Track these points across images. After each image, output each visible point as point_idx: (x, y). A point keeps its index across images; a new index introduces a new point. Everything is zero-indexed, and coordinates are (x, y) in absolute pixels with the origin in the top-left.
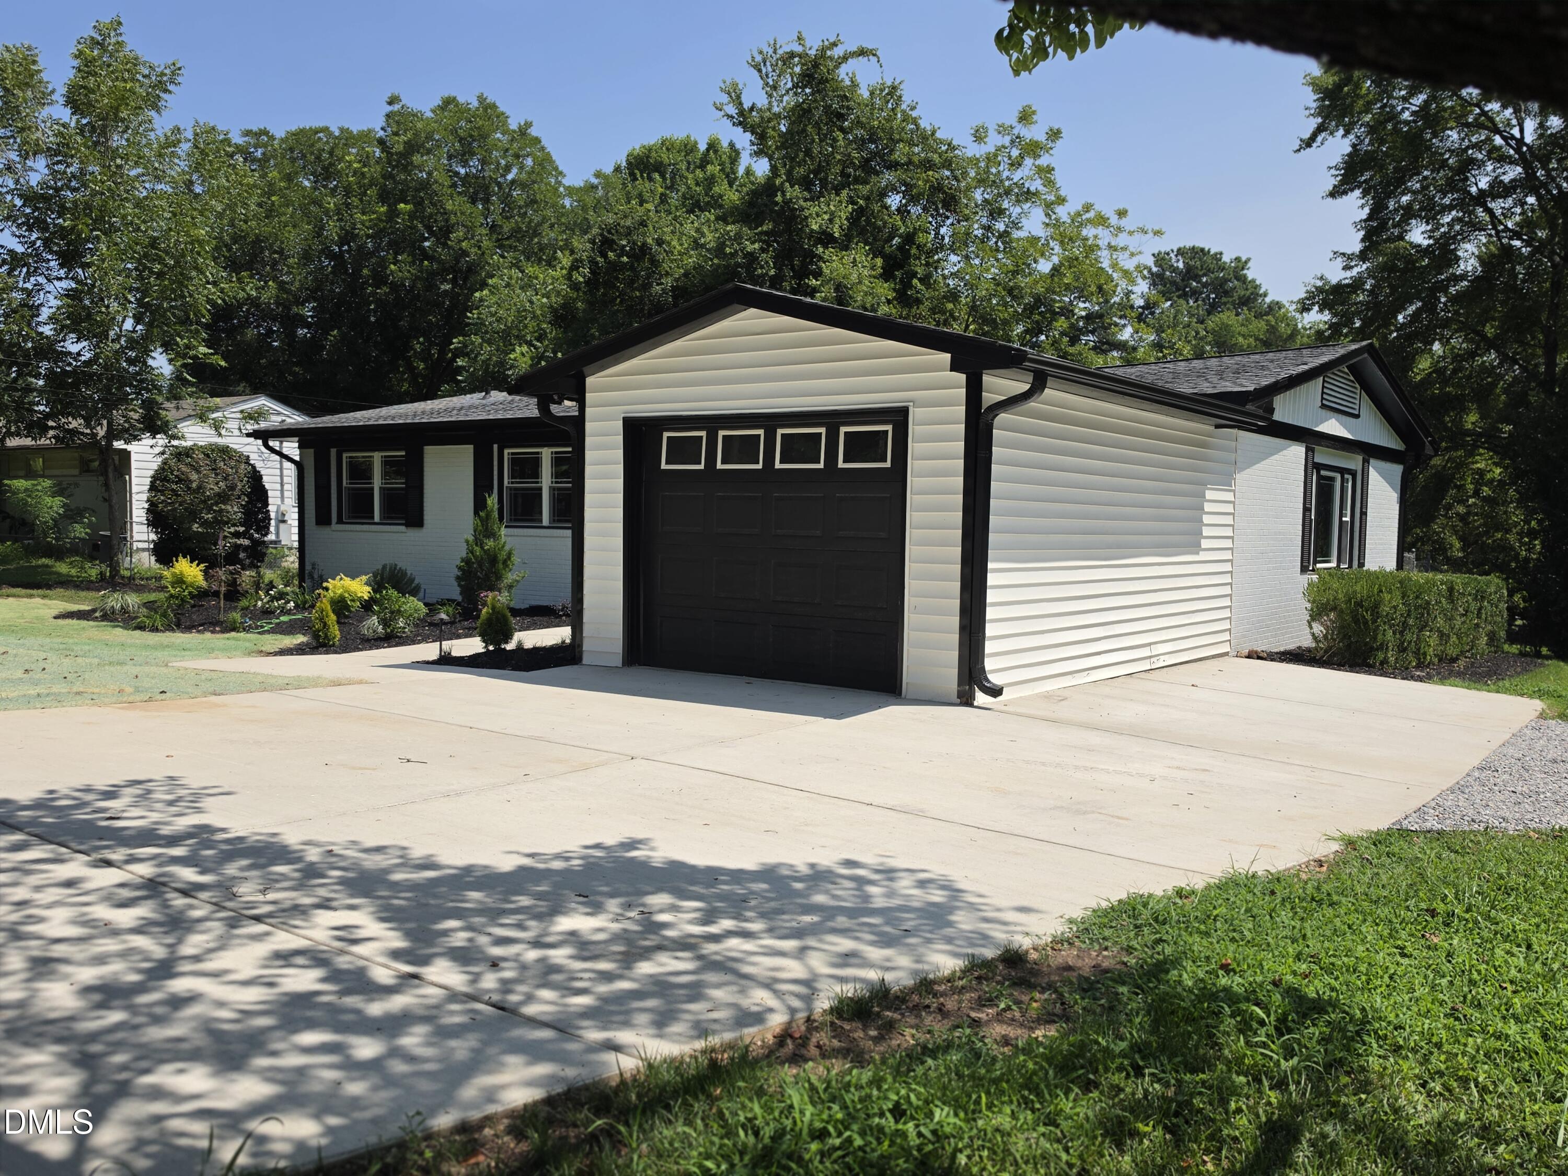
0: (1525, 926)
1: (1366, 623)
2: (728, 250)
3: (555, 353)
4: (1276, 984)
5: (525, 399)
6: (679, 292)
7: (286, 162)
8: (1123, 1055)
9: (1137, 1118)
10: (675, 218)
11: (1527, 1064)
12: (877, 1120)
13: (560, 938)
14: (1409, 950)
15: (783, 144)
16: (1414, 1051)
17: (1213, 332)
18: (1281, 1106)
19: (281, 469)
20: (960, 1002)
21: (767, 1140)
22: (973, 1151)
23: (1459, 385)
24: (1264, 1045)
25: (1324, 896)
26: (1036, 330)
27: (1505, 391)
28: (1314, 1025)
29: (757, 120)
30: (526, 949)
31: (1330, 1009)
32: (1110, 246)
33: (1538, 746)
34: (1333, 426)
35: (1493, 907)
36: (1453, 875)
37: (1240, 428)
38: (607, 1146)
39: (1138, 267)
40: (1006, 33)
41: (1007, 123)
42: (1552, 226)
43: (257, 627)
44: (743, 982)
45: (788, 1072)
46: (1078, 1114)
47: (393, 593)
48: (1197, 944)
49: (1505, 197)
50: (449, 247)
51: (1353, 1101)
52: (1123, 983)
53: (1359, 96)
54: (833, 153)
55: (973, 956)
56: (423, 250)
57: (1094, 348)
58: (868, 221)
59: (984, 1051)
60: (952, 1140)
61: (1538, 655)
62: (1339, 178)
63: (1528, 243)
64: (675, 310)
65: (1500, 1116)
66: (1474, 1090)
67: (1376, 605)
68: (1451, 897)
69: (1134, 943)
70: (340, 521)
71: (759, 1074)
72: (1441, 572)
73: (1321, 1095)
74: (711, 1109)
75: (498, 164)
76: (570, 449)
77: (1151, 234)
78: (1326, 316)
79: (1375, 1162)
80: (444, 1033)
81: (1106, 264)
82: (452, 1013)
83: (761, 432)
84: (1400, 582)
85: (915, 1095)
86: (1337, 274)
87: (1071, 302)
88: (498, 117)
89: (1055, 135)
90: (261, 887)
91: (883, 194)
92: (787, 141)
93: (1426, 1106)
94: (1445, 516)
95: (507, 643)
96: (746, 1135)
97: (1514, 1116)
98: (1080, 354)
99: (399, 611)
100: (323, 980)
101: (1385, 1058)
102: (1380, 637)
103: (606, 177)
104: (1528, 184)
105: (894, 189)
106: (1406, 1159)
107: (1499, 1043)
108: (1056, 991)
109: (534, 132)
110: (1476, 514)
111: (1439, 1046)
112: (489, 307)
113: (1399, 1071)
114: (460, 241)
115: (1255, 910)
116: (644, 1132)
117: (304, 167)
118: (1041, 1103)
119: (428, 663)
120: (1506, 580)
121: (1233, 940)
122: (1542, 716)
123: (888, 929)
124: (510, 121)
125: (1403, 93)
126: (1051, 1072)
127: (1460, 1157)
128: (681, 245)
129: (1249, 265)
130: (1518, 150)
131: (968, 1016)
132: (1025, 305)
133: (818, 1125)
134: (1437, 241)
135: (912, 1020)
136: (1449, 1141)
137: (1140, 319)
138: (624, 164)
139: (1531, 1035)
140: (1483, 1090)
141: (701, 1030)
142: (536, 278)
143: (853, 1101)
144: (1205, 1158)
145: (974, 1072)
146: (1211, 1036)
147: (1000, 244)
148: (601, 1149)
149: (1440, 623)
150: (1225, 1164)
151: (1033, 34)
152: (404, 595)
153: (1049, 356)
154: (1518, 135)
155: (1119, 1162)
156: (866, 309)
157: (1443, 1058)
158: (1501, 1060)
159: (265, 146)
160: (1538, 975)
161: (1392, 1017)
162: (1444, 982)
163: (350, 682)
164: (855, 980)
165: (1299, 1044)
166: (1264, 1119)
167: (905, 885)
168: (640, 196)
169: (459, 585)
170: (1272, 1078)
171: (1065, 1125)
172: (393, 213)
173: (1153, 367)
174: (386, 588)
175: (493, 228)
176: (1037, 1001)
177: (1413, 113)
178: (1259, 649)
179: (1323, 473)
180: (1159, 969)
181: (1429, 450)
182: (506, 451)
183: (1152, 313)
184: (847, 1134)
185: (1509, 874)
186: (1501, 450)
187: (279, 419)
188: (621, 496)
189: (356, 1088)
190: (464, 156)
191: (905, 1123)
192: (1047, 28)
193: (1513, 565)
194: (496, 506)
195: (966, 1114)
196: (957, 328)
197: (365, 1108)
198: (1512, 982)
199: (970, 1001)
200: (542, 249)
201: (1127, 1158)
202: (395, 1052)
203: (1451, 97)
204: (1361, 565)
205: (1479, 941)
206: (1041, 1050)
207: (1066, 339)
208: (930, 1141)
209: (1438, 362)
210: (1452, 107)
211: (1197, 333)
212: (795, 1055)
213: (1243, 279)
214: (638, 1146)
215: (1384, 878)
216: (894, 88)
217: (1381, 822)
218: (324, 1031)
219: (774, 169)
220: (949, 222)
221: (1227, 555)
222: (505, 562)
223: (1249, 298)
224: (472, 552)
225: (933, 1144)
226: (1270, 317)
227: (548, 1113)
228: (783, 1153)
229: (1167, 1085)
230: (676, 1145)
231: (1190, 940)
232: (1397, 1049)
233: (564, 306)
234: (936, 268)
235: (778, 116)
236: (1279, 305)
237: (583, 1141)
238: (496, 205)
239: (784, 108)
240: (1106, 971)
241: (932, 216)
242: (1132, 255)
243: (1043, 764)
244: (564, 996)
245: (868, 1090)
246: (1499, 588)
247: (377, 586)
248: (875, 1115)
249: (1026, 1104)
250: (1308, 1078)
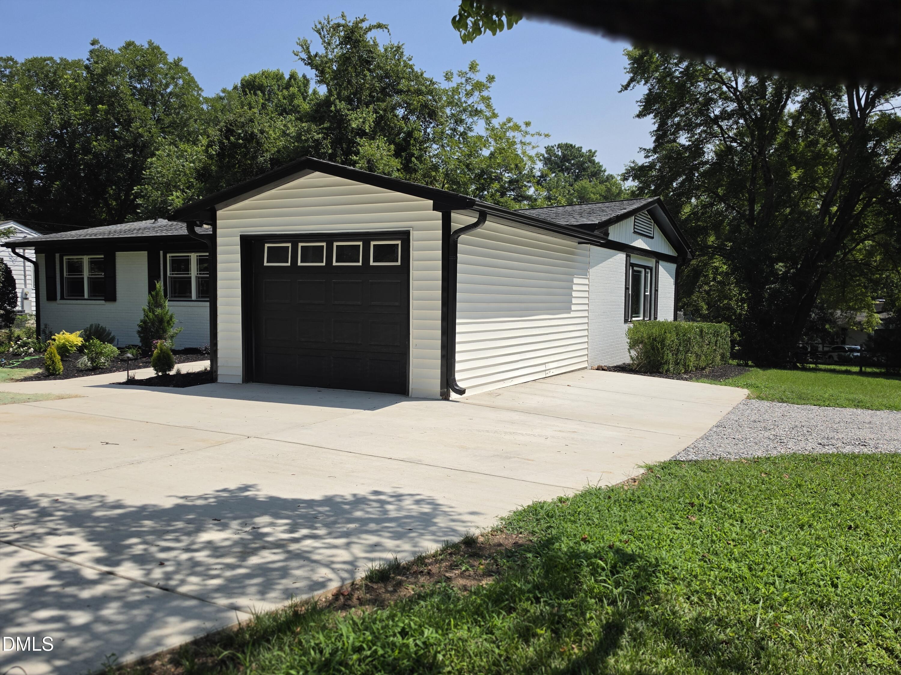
0: (740, 510)
1: (658, 349)
2: (303, 138)
3: (198, 196)
4: (610, 547)
5: (179, 223)
6: (274, 161)
7: (25, 78)
8: (529, 591)
9: (536, 627)
10: (271, 118)
11: (741, 584)
12: (391, 639)
13: (201, 545)
14: (680, 525)
15: (334, 77)
16: (683, 580)
17: (578, 191)
18: (613, 614)
19: (24, 266)
20: (440, 568)
21: (327, 655)
22: (446, 652)
23: (705, 221)
24: (605, 581)
25: (636, 498)
26: (482, 189)
27: (729, 224)
28: (631, 568)
29: (319, 62)
30: (181, 554)
31: (639, 560)
32: (521, 142)
33: (746, 414)
34: (640, 243)
35: (723, 501)
36: (703, 484)
37: (591, 244)
38: (231, 666)
39: (537, 154)
40: (457, 19)
41: (464, 71)
42: (752, 136)
43: (10, 364)
44: (313, 564)
45: (341, 615)
46: (504, 627)
47: (97, 342)
48: (569, 527)
49: (728, 119)
50: (131, 132)
51: (651, 609)
52: (530, 552)
53: (652, 62)
54: (364, 83)
55: (447, 541)
56: (114, 133)
57: (514, 199)
58: (385, 123)
59: (453, 594)
60: (434, 647)
61: (747, 365)
62: (642, 107)
63: (740, 145)
64: (272, 171)
65: (728, 613)
66: (714, 600)
67: (663, 341)
68: (701, 496)
69: (536, 529)
70: (62, 298)
71: (323, 617)
72: (697, 321)
73: (635, 607)
74: (294, 640)
75: (161, 82)
76: (208, 254)
77: (543, 136)
78: (636, 183)
79: (663, 642)
80: (130, 606)
81: (519, 152)
82: (134, 594)
83: (324, 244)
84: (676, 327)
85: (413, 622)
86: (641, 160)
87: (501, 173)
88: (161, 54)
89: (491, 79)
90: (12, 523)
91: (394, 108)
92: (337, 75)
93: (690, 610)
94: (699, 291)
95: (170, 370)
96: (315, 653)
97: (734, 613)
98: (507, 202)
99: (101, 353)
100: (52, 578)
101: (668, 584)
102: (665, 357)
103: (229, 93)
104: (740, 112)
105: (400, 105)
106: (680, 639)
107: (727, 574)
108: (493, 558)
109: (183, 64)
110: (714, 290)
111: (696, 577)
112: (156, 168)
113: (676, 591)
114: (138, 128)
115: (600, 508)
116: (254, 656)
117: (37, 81)
118: (484, 622)
119: (120, 384)
120: (730, 325)
121: (588, 524)
122: (748, 398)
123: (399, 529)
124: (168, 57)
125: (675, 61)
126: (490, 605)
127: (707, 637)
128: (275, 134)
129: (596, 154)
130: (735, 94)
131: (445, 576)
132: (476, 174)
133: (357, 644)
134: (693, 142)
135: (412, 580)
136: (702, 628)
137: (538, 183)
138: (239, 85)
139: (743, 568)
140: (719, 599)
141: (289, 594)
142: (186, 151)
143: (378, 629)
144: (574, 646)
145: (447, 607)
146: (576, 578)
147: (461, 139)
148: (227, 668)
149: (696, 348)
150: (584, 649)
151: (473, 20)
152: (104, 343)
153: (489, 203)
154: (735, 86)
155: (527, 652)
156: (385, 174)
157: (698, 583)
158: (728, 582)
159: (11, 67)
160: (747, 536)
161: (671, 562)
162: (698, 542)
163: (70, 397)
164: (380, 559)
165: (623, 580)
166: (604, 622)
167: (408, 503)
168: (250, 104)
169: (140, 336)
170: (609, 599)
171: (497, 633)
172: (94, 111)
173: (545, 210)
174: (92, 339)
175: (159, 121)
176: (482, 565)
177: (681, 73)
178: (603, 365)
179: (635, 268)
180: (549, 543)
181: (689, 256)
182: (168, 255)
183: (545, 180)
184: (374, 648)
185: (731, 482)
186: (727, 256)
187: (22, 235)
188: (240, 282)
189: (74, 642)
190: (140, 76)
191: (408, 639)
192: (481, 17)
193: (734, 317)
194: (162, 288)
195: (443, 631)
196: (438, 186)
197: (78, 654)
198: (733, 540)
199: (445, 567)
200: (189, 134)
201: (531, 649)
202: (99, 620)
203: (700, 64)
204: (656, 318)
205: (716, 519)
206: (485, 592)
207: (498, 194)
208: (422, 648)
209: (694, 209)
210: (701, 70)
211: (569, 191)
212: (344, 605)
213: (593, 162)
214: (250, 665)
215: (667, 487)
216: (399, 47)
217: (666, 457)
218: (53, 609)
219: (330, 91)
220: (432, 125)
221: (585, 314)
222: (168, 322)
223: (596, 172)
224: (147, 316)
225: (424, 649)
226: (607, 183)
227: (195, 649)
228: (337, 662)
229: (553, 607)
230: (273, 662)
231: (566, 526)
232: (674, 579)
233: (204, 168)
234: (425, 152)
235: (331, 60)
236: (612, 177)
237: (217, 664)
238: (160, 108)
239: (335, 56)
240: (521, 545)
241: (422, 121)
242: (533, 147)
243: (488, 431)
244: (204, 580)
245: (387, 622)
246: (726, 330)
247: (87, 337)
248: (391, 636)
249: (476, 623)
250: (628, 599)
